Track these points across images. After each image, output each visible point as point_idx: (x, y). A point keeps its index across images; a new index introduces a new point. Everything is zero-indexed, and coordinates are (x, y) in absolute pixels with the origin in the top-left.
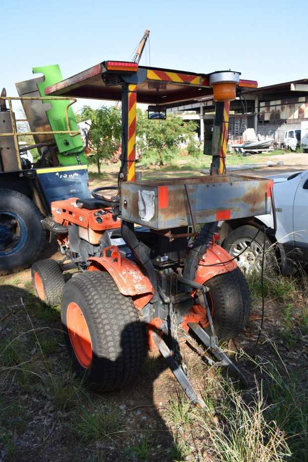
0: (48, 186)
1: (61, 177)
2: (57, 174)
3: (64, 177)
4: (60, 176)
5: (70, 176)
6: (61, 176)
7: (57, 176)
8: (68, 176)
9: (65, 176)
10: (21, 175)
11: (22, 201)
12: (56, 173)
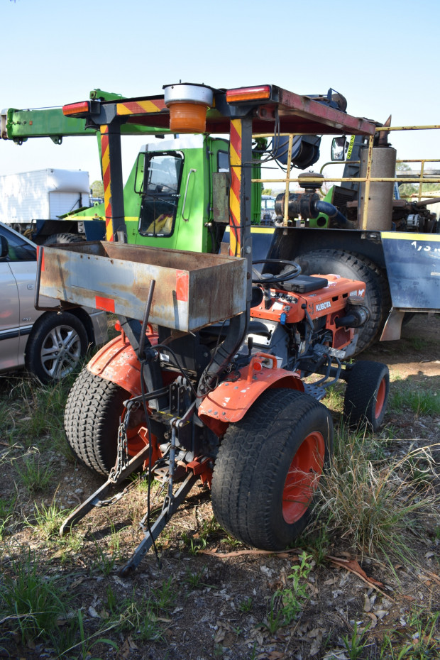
0: (393, 258)
1: (419, 249)
2: (414, 243)
3: (425, 249)
4: (417, 248)
5: (436, 250)
6: (420, 247)
7: (413, 246)
8: (432, 250)
9: (428, 249)
10: (363, 237)
11: (351, 272)
12: (413, 241)
